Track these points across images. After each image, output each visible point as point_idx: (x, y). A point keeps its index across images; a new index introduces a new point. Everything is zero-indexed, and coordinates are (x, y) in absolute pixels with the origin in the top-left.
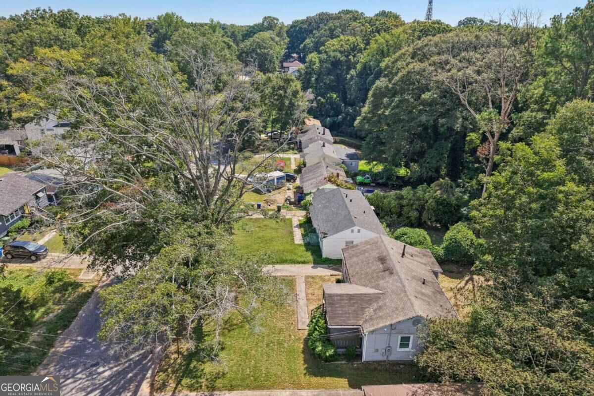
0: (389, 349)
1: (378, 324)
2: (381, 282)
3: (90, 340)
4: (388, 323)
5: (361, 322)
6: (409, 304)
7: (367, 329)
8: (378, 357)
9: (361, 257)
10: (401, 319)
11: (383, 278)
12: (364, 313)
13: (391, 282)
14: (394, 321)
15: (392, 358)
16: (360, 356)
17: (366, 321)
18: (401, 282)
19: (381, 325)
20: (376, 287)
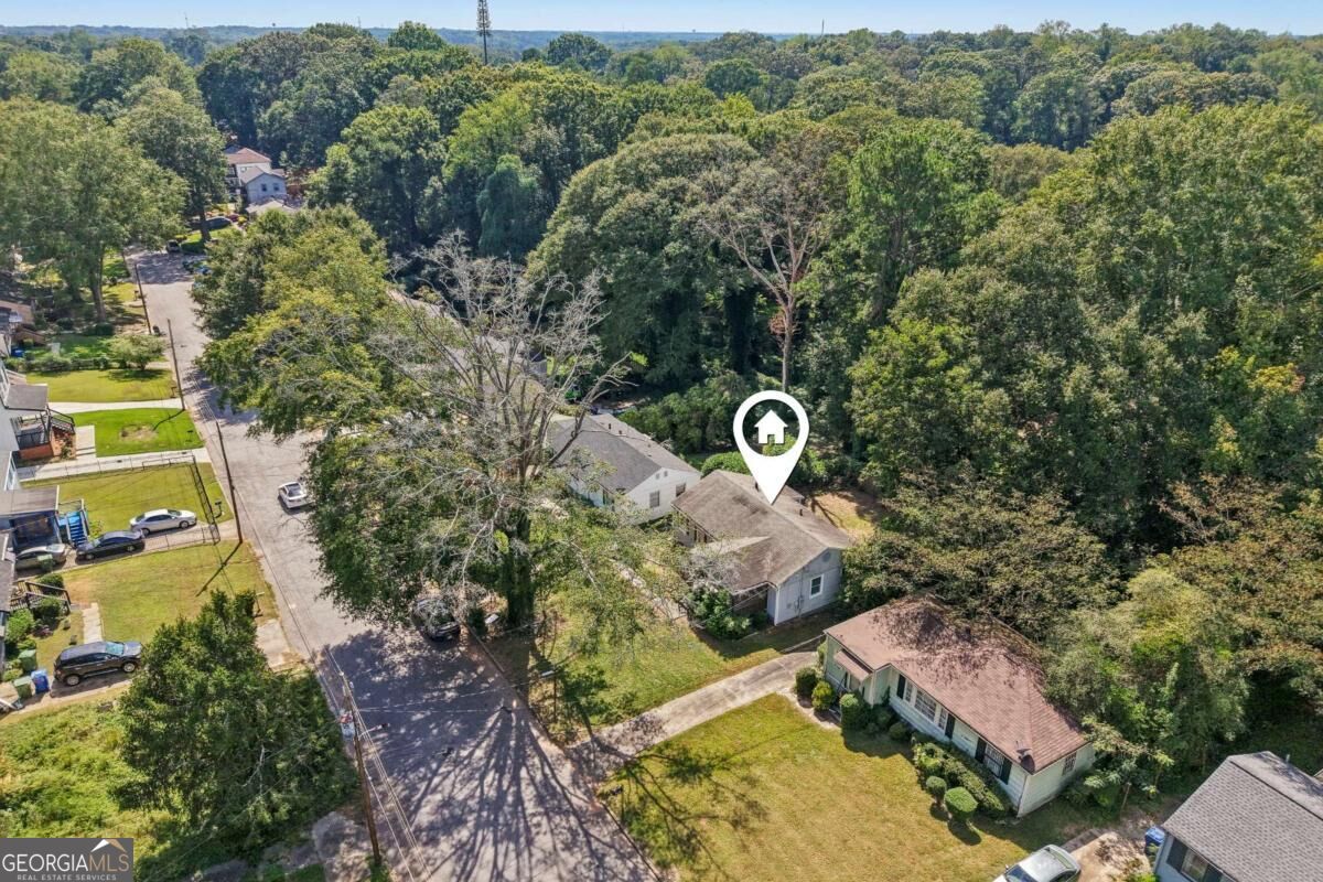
0: (801, 599)
1: (787, 572)
2: (759, 526)
3: (403, 731)
4: (799, 567)
5: (765, 577)
6: (810, 540)
7: (778, 581)
8: (792, 614)
9: (710, 504)
10: (811, 557)
11: (760, 521)
12: (763, 567)
13: (771, 522)
14: (805, 563)
15: (806, 609)
16: (770, 620)
17: (770, 574)
18: (785, 519)
19: (792, 572)
20: (757, 534)
